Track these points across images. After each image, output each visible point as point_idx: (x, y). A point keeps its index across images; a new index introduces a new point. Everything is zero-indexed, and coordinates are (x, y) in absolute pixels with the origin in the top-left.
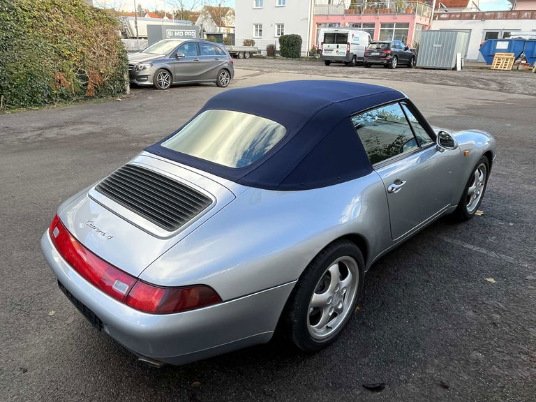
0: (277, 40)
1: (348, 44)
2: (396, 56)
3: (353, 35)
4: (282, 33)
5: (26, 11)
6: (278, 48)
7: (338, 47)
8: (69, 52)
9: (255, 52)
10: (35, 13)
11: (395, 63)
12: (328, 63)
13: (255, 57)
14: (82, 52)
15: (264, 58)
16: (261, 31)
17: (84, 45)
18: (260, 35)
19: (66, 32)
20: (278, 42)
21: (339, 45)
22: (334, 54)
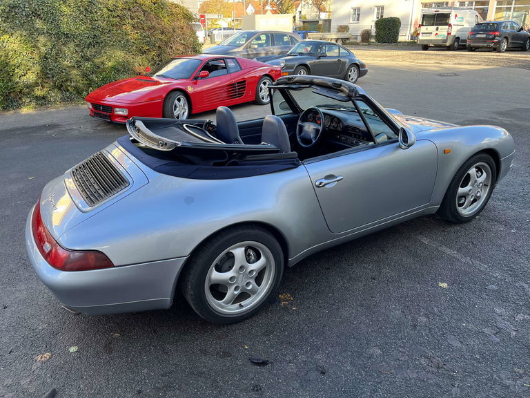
0: (373, 24)
1: (450, 25)
2: (506, 38)
3: (456, 16)
4: (382, 16)
5: (111, 11)
6: (373, 33)
7: (437, 29)
8: (148, 48)
9: (348, 39)
10: (119, 13)
11: (504, 46)
12: (425, 47)
13: (349, 44)
14: (159, 47)
15: (357, 44)
16: (359, 15)
17: (161, 40)
18: (358, 20)
19: (146, 28)
20: (373, 27)
21: (440, 27)
22: (432, 37)
